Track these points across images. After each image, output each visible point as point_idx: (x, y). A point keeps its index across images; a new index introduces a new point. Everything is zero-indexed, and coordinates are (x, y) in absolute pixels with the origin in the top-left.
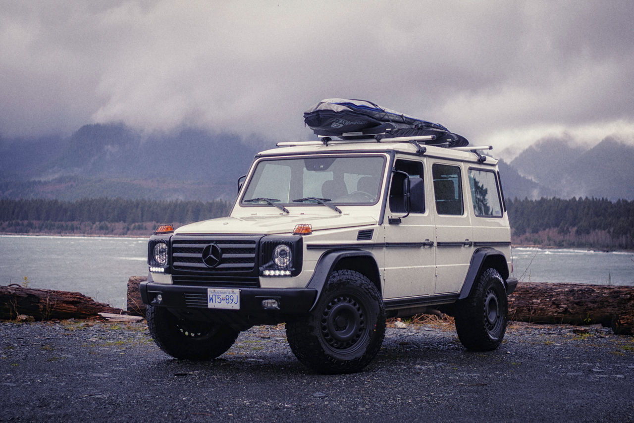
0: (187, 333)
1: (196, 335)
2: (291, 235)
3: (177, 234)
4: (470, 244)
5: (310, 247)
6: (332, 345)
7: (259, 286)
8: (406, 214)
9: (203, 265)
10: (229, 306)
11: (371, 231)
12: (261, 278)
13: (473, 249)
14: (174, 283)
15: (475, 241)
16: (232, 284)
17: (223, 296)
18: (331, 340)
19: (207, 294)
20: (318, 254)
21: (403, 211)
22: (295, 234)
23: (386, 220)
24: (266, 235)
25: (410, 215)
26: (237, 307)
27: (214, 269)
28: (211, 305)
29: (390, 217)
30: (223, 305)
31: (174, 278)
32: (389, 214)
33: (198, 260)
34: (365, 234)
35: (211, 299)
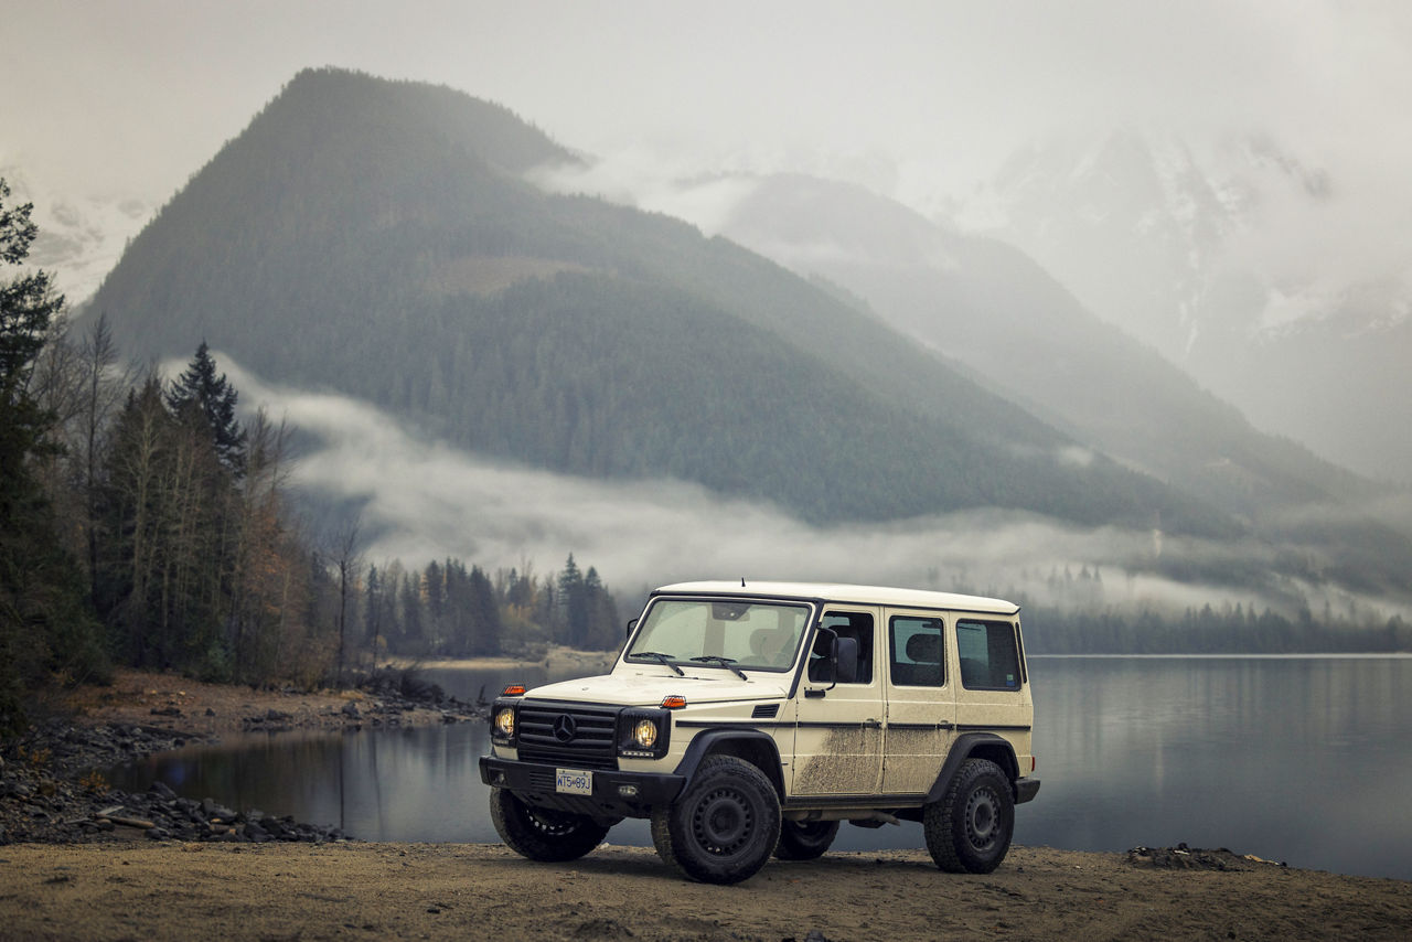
0: (537, 824)
1: (548, 828)
2: (658, 708)
3: (527, 699)
4: (949, 727)
5: (680, 724)
6: (706, 849)
7: (616, 767)
8: (831, 685)
9: (554, 739)
10: (579, 791)
11: (776, 707)
12: (619, 759)
13: (955, 735)
14: (521, 759)
15: (959, 723)
16: (584, 764)
17: (573, 778)
18: (705, 842)
19: (555, 774)
20: (692, 733)
21: (828, 680)
22: (664, 707)
23: (800, 691)
24: (627, 706)
25: (837, 685)
26: (589, 792)
27: (568, 745)
28: (559, 789)
29: (808, 689)
30: (574, 790)
31: (519, 754)
32: (805, 683)
33: (549, 733)
34: (769, 710)
35: (560, 781)
